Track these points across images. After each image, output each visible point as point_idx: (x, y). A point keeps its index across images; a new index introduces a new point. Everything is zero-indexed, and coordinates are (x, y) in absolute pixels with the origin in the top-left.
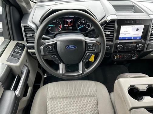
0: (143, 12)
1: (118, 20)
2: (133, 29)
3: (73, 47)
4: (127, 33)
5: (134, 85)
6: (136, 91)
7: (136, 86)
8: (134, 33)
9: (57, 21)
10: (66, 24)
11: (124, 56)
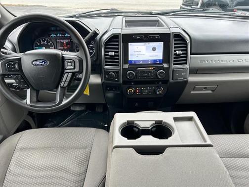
0: (163, 26)
1: (122, 34)
2: (147, 48)
3: (43, 62)
4: (139, 53)
5: (133, 121)
6: (137, 130)
7: (135, 122)
8: (151, 54)
9: (48, 42)
10: (61, 47)
11: (141, 89)
